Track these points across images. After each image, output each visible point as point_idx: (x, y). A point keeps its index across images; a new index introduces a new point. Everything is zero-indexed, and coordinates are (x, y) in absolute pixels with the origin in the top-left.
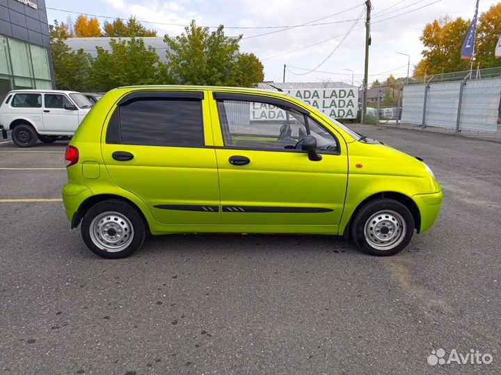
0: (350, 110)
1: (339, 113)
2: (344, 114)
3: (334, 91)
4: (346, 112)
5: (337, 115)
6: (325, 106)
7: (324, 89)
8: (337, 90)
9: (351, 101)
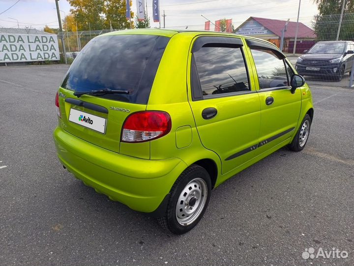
0: (53, 53)
1: (44, 55)
2: (49, 57)
3: (37, 37)
4: (51, 55)
5: (43, 57)
6: (31, 50)
7: (28, 35)
8: (39, 36)
9: (52, 45)
